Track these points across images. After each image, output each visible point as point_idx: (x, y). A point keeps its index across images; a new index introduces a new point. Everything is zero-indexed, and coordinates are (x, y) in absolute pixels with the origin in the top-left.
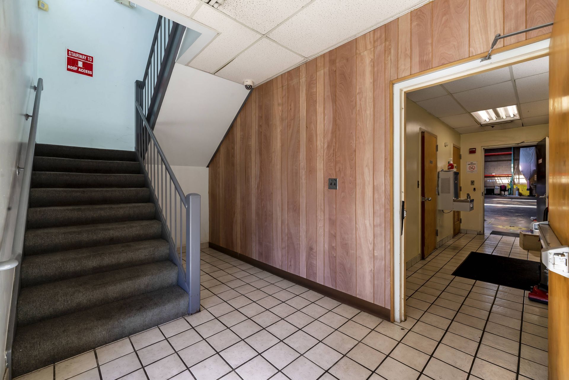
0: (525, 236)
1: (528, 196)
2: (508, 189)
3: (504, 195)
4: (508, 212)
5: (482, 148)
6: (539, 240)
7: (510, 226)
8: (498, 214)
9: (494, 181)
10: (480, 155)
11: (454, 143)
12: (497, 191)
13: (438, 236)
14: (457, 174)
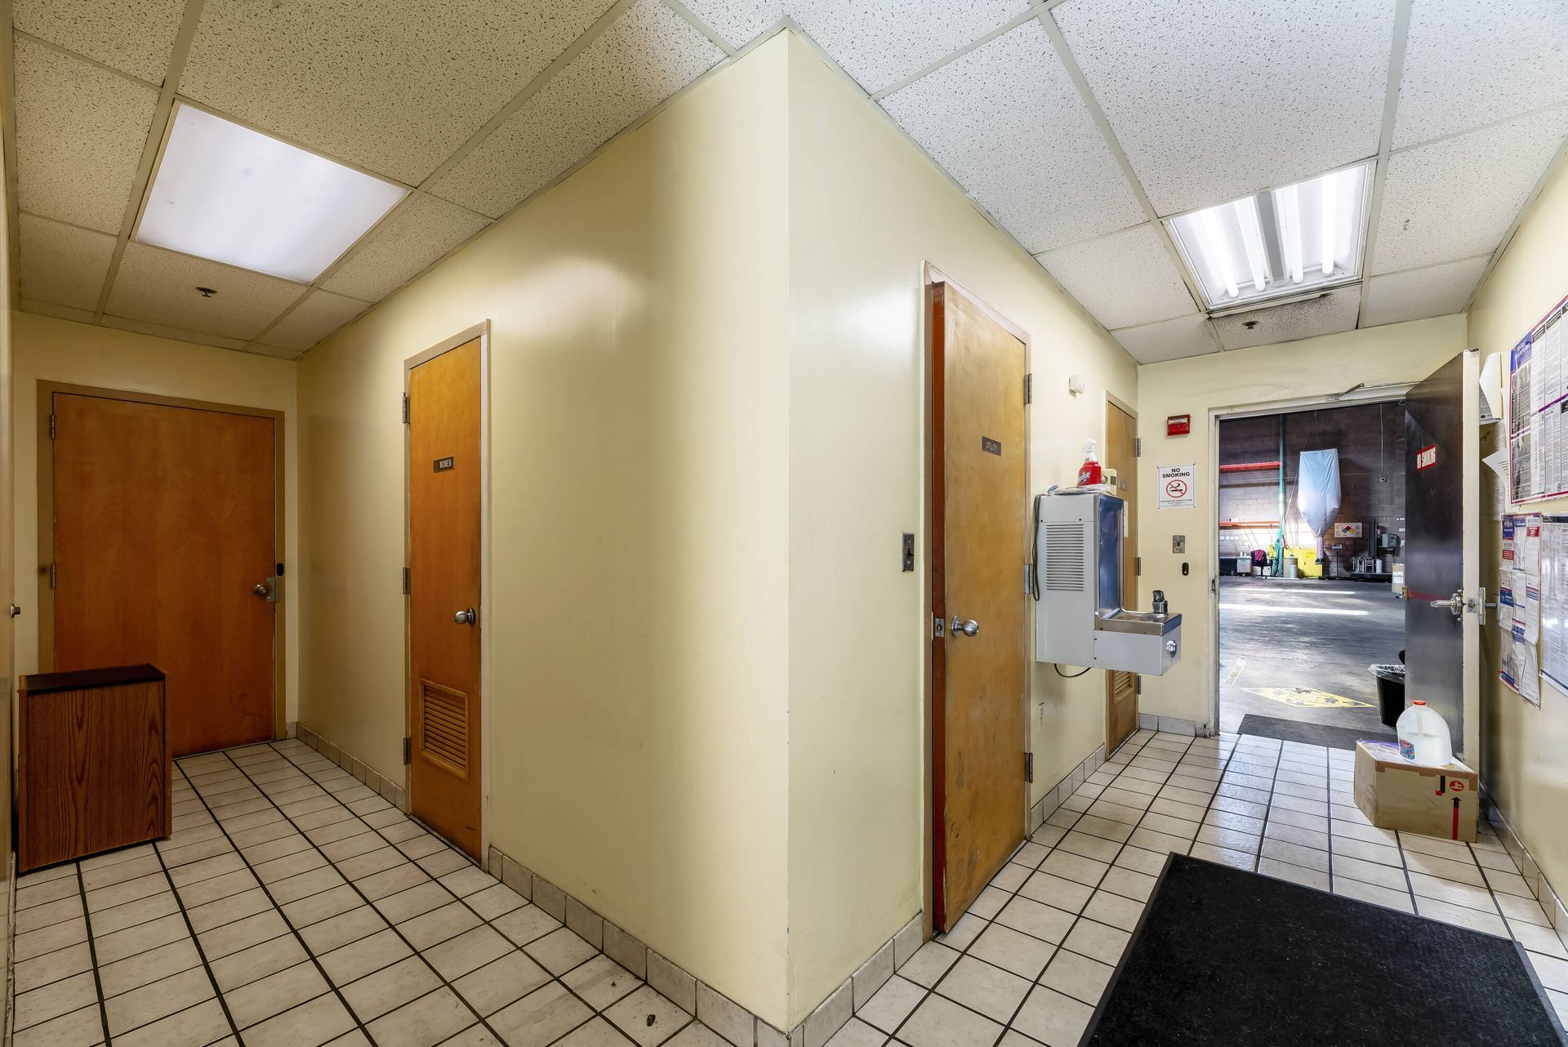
0: (1383, 771)
1: (1320, 578)
2: (1271, 561)
3: (1262, 575)
4: (1280, 630)
5: (1213, 414)
6: (1439, 789)
7: (1299, 691)
8: (1253, 639)
9: (1237, 538)
10: (1204, 440)
11: (1109, 390)
12: (1244, 566)
13: (1031, 781)
14: (1110, 509)
